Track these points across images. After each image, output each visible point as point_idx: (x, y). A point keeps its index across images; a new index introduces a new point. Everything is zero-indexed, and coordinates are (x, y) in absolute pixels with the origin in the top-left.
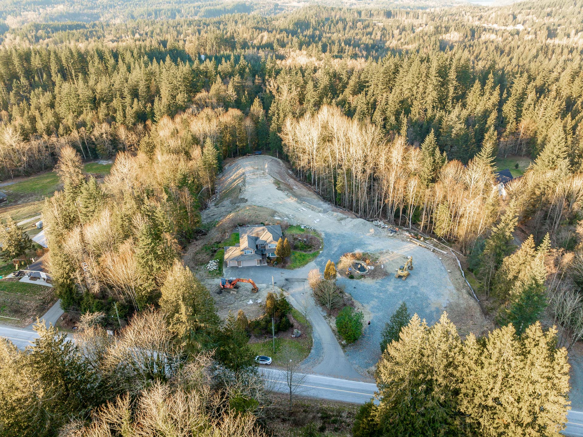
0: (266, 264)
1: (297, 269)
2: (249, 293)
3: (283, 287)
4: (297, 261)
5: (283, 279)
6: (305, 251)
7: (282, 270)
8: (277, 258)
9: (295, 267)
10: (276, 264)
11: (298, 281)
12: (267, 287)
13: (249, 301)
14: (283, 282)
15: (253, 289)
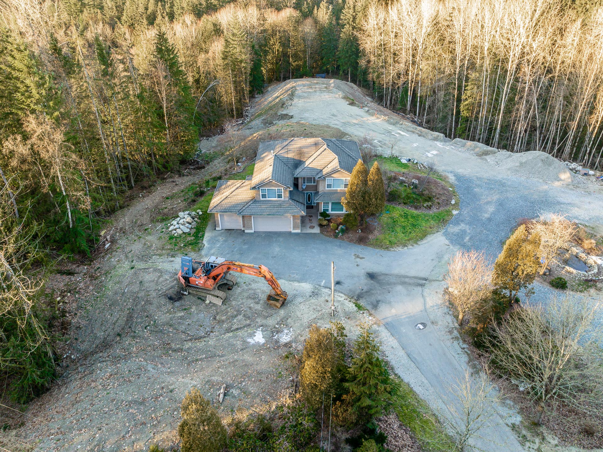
0: (317, 230)
1: (400, 249)
2: (258, 307)
3: (359, 297)
4: (398, 229)
5: (361, 272)
6: (416, 208)
7: (359, 249)
8: (348, 215)
9: (392, 244)
10: (343, 231)
11: (403, 283)
12: (315, 294)
13: (252, 335)
14: (363, 283)
15: (270, 298)
